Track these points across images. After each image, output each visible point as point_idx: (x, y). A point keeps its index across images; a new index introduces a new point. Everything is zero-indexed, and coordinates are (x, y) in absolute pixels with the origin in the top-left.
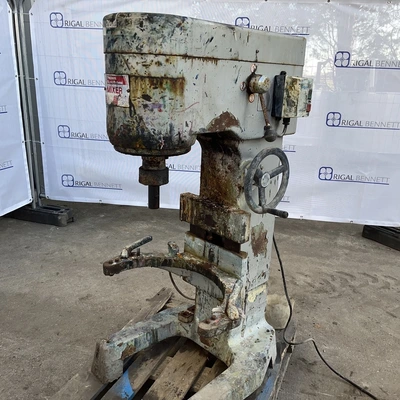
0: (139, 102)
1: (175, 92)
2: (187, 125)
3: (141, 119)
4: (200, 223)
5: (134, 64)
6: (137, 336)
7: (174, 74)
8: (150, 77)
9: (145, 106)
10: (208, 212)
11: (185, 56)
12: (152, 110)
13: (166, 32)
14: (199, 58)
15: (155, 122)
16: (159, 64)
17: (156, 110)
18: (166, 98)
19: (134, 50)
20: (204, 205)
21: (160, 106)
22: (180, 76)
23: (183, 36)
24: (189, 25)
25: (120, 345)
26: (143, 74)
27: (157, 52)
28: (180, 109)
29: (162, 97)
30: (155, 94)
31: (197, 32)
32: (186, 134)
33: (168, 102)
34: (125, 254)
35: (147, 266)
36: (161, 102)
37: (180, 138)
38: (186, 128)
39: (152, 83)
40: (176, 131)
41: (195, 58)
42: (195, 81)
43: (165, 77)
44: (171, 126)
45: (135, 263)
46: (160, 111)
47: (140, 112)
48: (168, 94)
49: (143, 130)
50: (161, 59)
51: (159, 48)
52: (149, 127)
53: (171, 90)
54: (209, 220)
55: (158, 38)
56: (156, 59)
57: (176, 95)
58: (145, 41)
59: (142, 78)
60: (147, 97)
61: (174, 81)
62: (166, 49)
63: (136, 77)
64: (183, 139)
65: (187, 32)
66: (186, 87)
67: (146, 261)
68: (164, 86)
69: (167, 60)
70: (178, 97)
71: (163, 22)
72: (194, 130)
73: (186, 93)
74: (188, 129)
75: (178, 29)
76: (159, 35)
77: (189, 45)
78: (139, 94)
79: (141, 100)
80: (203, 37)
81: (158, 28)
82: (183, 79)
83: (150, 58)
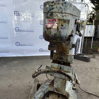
0: (60, 27)
3: (60, 32)
4: (58, 59)
5: (59, 16)
6: (41, 94)
8: (64, 20)
9: (62, 28)
10: (61, 56)
11: (70, 14)
12: (63, 29)
15: (64, 32)
16: (66, 16)
17: (64, 29)
18: (67, 26)
19: (60, 12)
20: (59, 54)
23: (71, 8)
26: (62, 19)
27: (66, 13)
28: (68, 29)
29: (66, 25)
30: (64, 25)
33: (67, 27)
34: (37, 71)
35: (43, 73)
36: (65, 27)
39: (64, 22)
43: (67, 20)
44: (67, 33)
45: (40, 73)
47: (60, 30)
49: (60, 35)
50: (66, 14)
51: (66, 11)
52: (62, 34)
54: (61, 58)
55: (67, 9)
56: (65, 15)
58: (63, 9)
59: (62, 20)
60: (62, 25)
62: (68, 12)
63: (60, 20)
66: (70, 23)
67: (43, 72)
68: (66, 22)
71: (68, 4)
75: (70, 6)
76: (67, 8)
78: (60, 25)
79: (61, 26)
81: (67, 6)
82: (70, 20)
83: (64, 14)
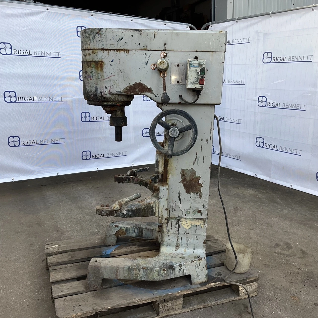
1: (98, 69)
2: (106, 88)
6: (128, 227)
7: (97, 59)
9: (86, 77)
11: (103, 49)
12: (88, 79)
13: (91, 37)
14: (113, 50)
15: (89, 85)
16: (89, 54)
17: (89, 79)
18: (93, 73)
21: (91, 77)
22: (101, 60)
23: (100, 39)
24: (103, 32)
25: (116, 226)
26: (85, 60)
27: (88, 48)
28: (101, 79)
29: (92, 72)
30: (89, 70)
31: (110, 36)
32: (106, 93)
33: (94, 74)
35: (137, 184)
36: (91, 75)
37: (102, 96)
38: (105, 90)
39: (87, 65)
40: (99, 91)
41: (110, 50)
42: (111, 63)
43: (92, 61)
44: (96, 88)
45: (131, 180)
46: (91, 79)
47: (85, 80)
48: (94, 70)
50: (90, 52)
51: (88, 46)
52: (87, 88)
53: (95, 68)
55: (88, 41)
56: (88, 52)
57: (98, 70)
58: (84, 43)
59: (84, 62)
60: (86, 72)
61: (97, 63)
62: (92, 46)
64: (105, 96)
65: (103, 36)
66: (105, 66)
68: (92, 66)
69: (93, 52)
70: (100, 72)
71: (89, 32)
72: (112, 92)
73: (104, 70)
74: (108, 90)
75: (97, 35)
76: (88, 39)
77: (105, 43)
80: (115, 38)
81: (88, 36)
82: (102, 62)
83: (86, 52)
